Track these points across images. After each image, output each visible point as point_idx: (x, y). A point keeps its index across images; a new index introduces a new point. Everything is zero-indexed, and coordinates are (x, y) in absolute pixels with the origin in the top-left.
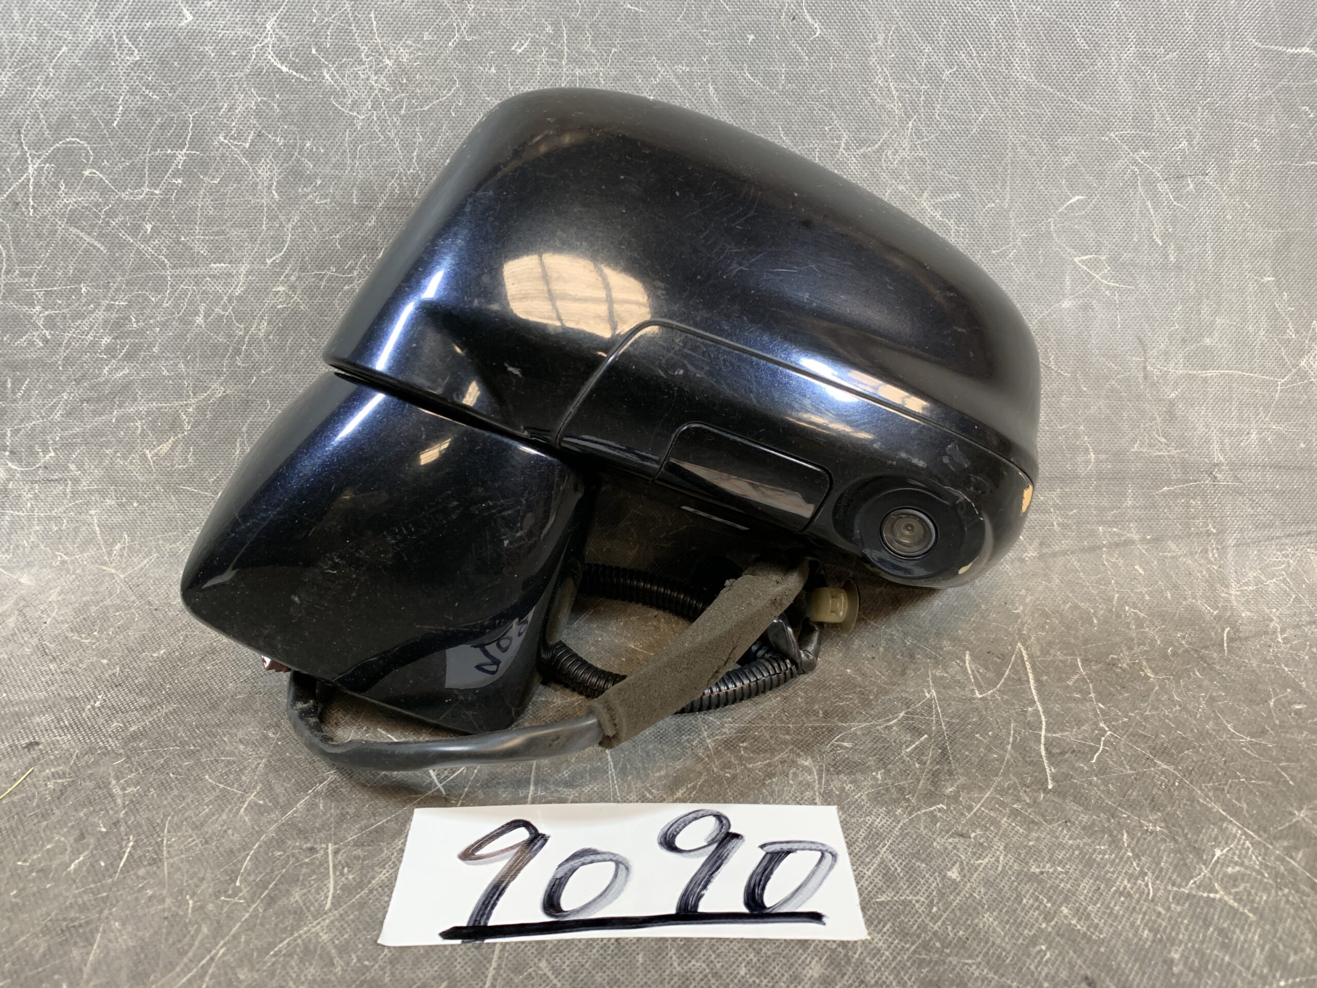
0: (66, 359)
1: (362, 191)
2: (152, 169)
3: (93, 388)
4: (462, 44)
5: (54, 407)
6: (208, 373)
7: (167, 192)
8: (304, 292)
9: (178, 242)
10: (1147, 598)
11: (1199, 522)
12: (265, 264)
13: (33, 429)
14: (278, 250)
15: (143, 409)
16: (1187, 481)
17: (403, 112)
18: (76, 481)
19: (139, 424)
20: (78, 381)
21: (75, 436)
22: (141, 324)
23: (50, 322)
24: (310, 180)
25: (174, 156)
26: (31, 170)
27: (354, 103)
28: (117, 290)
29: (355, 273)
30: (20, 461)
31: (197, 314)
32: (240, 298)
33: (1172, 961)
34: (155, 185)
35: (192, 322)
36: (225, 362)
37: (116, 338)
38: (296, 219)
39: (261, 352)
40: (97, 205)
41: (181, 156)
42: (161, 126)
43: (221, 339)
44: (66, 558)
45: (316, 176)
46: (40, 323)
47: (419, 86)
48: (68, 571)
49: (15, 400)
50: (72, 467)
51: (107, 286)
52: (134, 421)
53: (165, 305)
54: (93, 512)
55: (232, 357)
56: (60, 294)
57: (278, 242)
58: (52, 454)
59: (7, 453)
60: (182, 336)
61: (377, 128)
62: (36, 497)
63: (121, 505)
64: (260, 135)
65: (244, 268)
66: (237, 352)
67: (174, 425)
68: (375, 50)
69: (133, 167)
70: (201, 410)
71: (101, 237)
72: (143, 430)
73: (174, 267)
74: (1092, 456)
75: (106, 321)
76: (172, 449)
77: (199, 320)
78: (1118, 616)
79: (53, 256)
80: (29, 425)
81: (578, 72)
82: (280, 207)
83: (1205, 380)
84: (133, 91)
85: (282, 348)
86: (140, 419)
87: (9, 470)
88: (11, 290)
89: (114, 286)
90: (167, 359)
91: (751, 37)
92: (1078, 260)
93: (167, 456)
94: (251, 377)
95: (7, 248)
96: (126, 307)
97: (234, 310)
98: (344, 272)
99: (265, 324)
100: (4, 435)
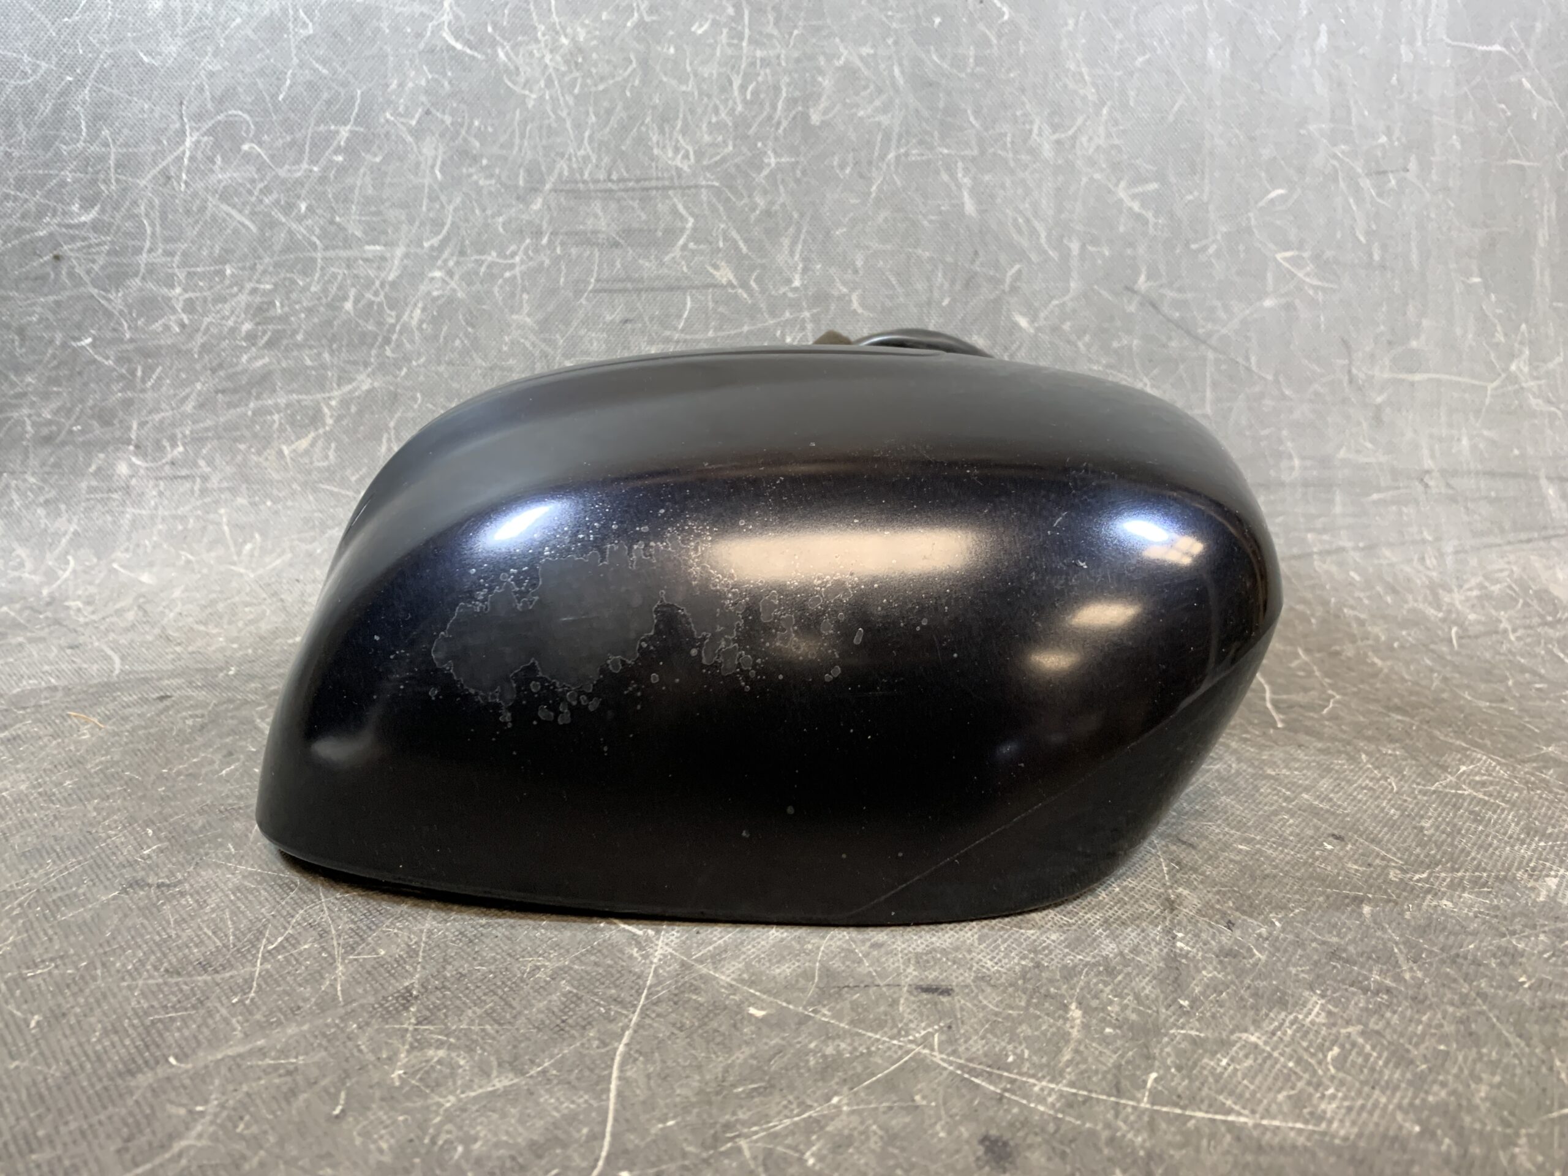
0: (203, 345)
1: (529, 172)
2: (314, 145)
3: (229, 377)
4: (641, 24)
5: (186, 397)
6: (355, 363)
7: (325, 169)
8: (462, 278)
9: (332, 222)
10: (1366, 602)
11: (1414, 529)
12: (422, 247)
13: (161, 422)
14: (437, 233)
15: (282, 401)
16: (1398, 488)
17: (576, 91)
18: (205, 478)
19: (276, 417)
20: (214, 371)
21: (207, 429)
22: (286, 309)
24: (475, 159)
25: (337, 132)
26: (188, 143)
27: (527, 81)
28: (265, 272)
29: (517, 259)
30: (145, 456)
31: (345, 298)
32: (394, 285)
34: (313, 162)
35: (341, 308)
36: (374, 352)
37: (258, 324)
38: (458, 200)
39: (412, 341)
40: (253, 181)
41: (344, 132)
42: (329, 103)
43: (371, 327)
44: (190, 557)
45: (482, 156)
46: (179, 307)
47: (595, 65)
48: (193, 570)
49: (143, 391)
50: (202, 463)
51: (253, 268)
52: (271, 413)
53: (313, 289)
54: (222, 511)
55: (382, 347)
56: (203, 276)
57: (438, 224)
58: (181, 449)
59: (131, 448)
60: (329, 323)
61: (549, 108)
62: (161, 494)
63: (254, 504)
64: (428, 112)
65: (399, 251)
66: (387, 341)
67: (316, 418)
68: (551, 27)
69: (293, 143)
70: (345, 403)
71: (252, 216)
72: (281, 424)
73: (326, 248)
74: (1297, 462)
75: (249, 306)
76: (313, 444)
77: (348, 306)
78: (1337, 617)
79: (201, 234)
81: (759, 54)
82: (443, 187)
83: (1412, 384)
84: (302, 65)
85: (436, 337)
86: (279, 412)
87: (131, 465)
88: (151, 269)
89: (260, 268)
90: (311, 347)
91: (937, 20)
92: (1279, 256)
93: (307, 452)
94: (400, 369)
95: (152, 225)
96: (270, 291)
97: (386, 296)
98: (506, 257)
99: (418, 312)
100: (129, 428)
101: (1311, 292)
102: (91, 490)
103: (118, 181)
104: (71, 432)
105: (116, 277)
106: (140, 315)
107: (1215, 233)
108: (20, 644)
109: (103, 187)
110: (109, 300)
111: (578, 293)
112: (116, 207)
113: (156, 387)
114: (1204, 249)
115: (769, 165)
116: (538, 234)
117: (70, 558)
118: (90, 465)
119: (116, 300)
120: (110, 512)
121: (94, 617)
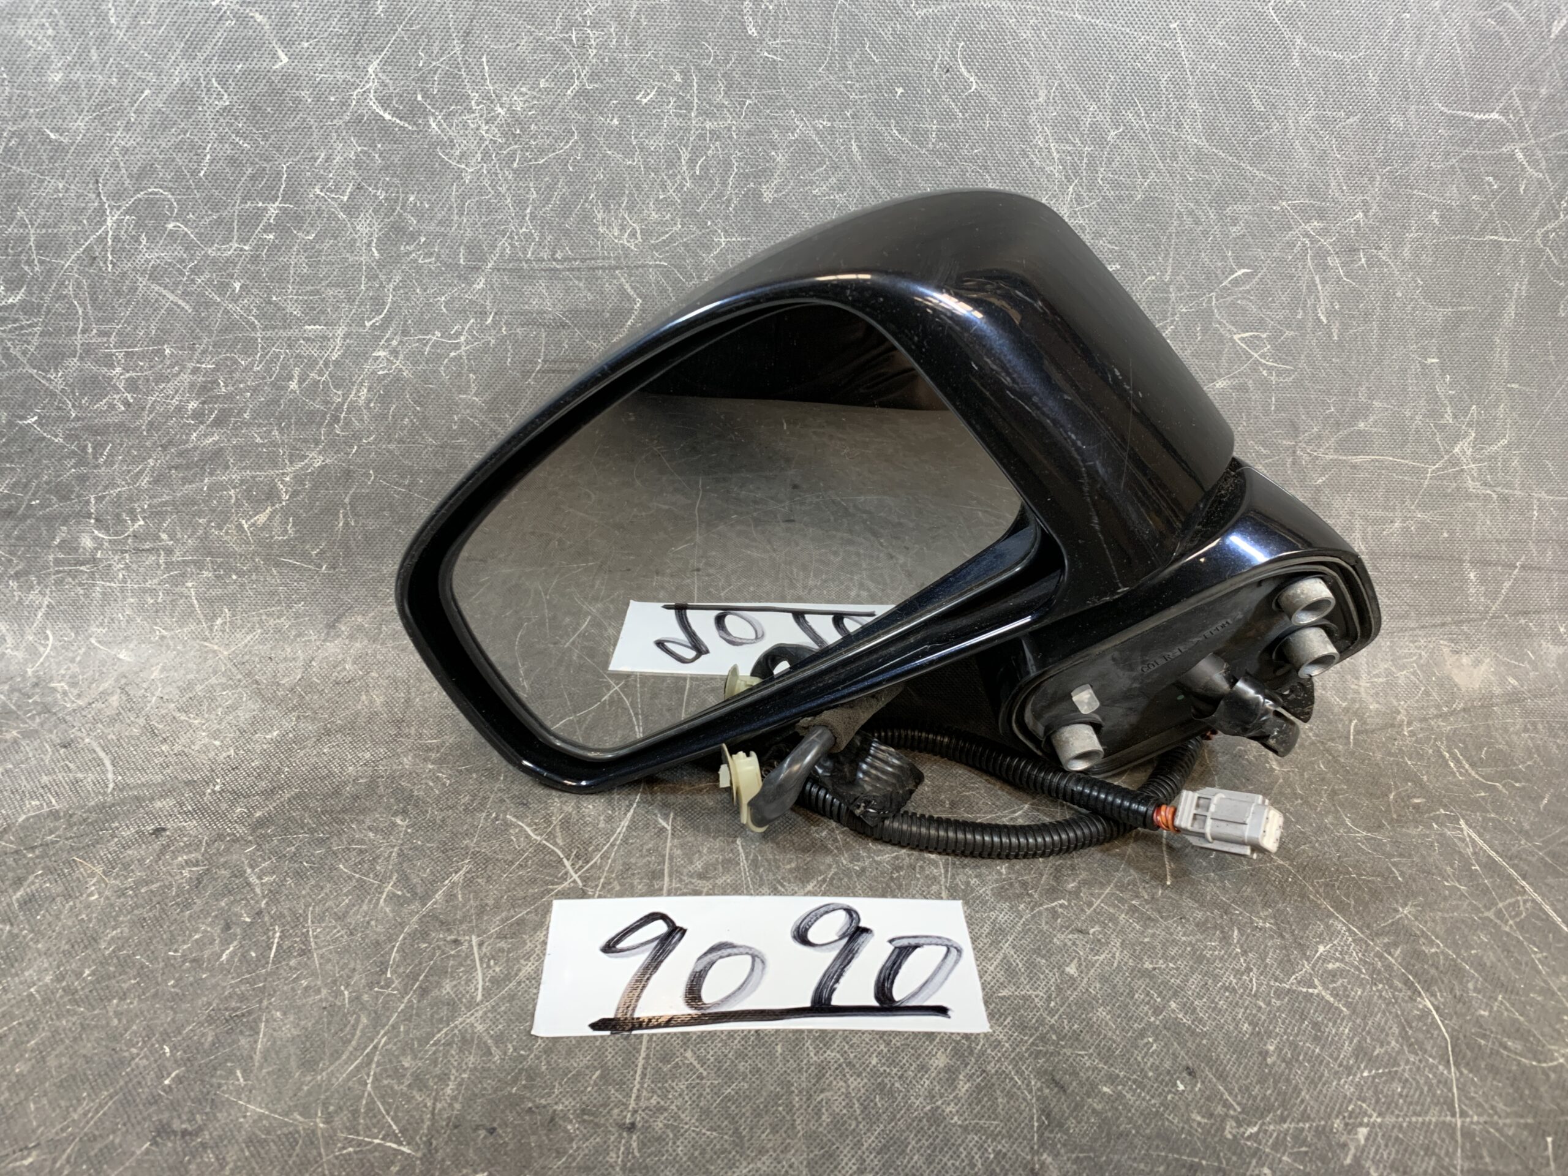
0: (151, 424)
1: (470, 250)
2: (242, 223)
3: (180, 454)
4: (582, 93)
5: (141, 472)
6: (305, 441)
7: (257, 247)
8: (407, 357)
9: (270, 302)
12: (364, 327)
13: (119, 495)
14: (378, 313)
15: (236, 478)
17: (515, 165)
18: (169, 552)
19: (232, 492)
20: (164, 448)
21: (165, 504)
22: (231, 388)
23: (132, 385)
24: (413, 237)
25: (266, 209)
26: (109, 222)
27: (463, 154)
28: (204, 352)
29: (462, 339)
30: (107, 530)
31: (291, 379)
32: (337, 363)
33: (1267, 1052)
34: (243, 240)
35: (286, 388)
36: (323, 430)
37: (204, 403)
38: (398, 278)
39: (361, 420)
40: (182, 261)
41: (273, 209)
42: (252, 177)
43: (318, 405)
45: (419, 233)
46: (121, 386)
47: (534, 137)
48: (168, 646)
49: (97, 466)
50: (164, 536)
51: (192, 348)
52: (227, 489)
53: (256, 369)
54: (190, 584)
55: (331, 424)
56: (142, 356)
57: (378, 303)
58: (142, 523)
59: (93, 521)
61: (486, 183)
62: (127, 567)
63: (219, 578)
64: (359, 187)
65: (341, 331)
66: (336, 419)
67: (272, 495)
68: (486, 96)
69: (219, 222)
70: (299, 479)
71: (185, 294)
72: (237, 499)
73: (265, 328)
75: (192, 385)
76: (270, 519)
77: (293, 385)
79: (134, 314)
80: (114, 492)
81: (708, 125)
82: (381, 265)
83: (1354, 466)
84: (221, 139)
85: (385, 416)
86: (234, 487)
87: (95, 538)
88: (88, 351)
89: (200, 348)
90: (259, 425)
91: (900, 91)
92: (1236, 337)
93: (265, 527)
94: (351, 447)
95: (83, 304)
96: (213, 370)
97: (331, 376)
98: (450, 337)
99: (364, 391)
100: (88, 502)
101: (1265, 373)
102: (58, 561)
103: (41, 262)
104: (29, 506)
105: (54, 358)
106: (82, 395)
107: (1173, 315)
108: (15, 741)
109: (26, 268)
110: (49, 380)
111: (526, 374)
112: (43, 289)
113: (109, 463)
115: (719, 244)
116: (484, 314)
117: (48, 632)
118: (54, 538)
119: (57, 379)
120: (80, 584)
121: (80, 702)
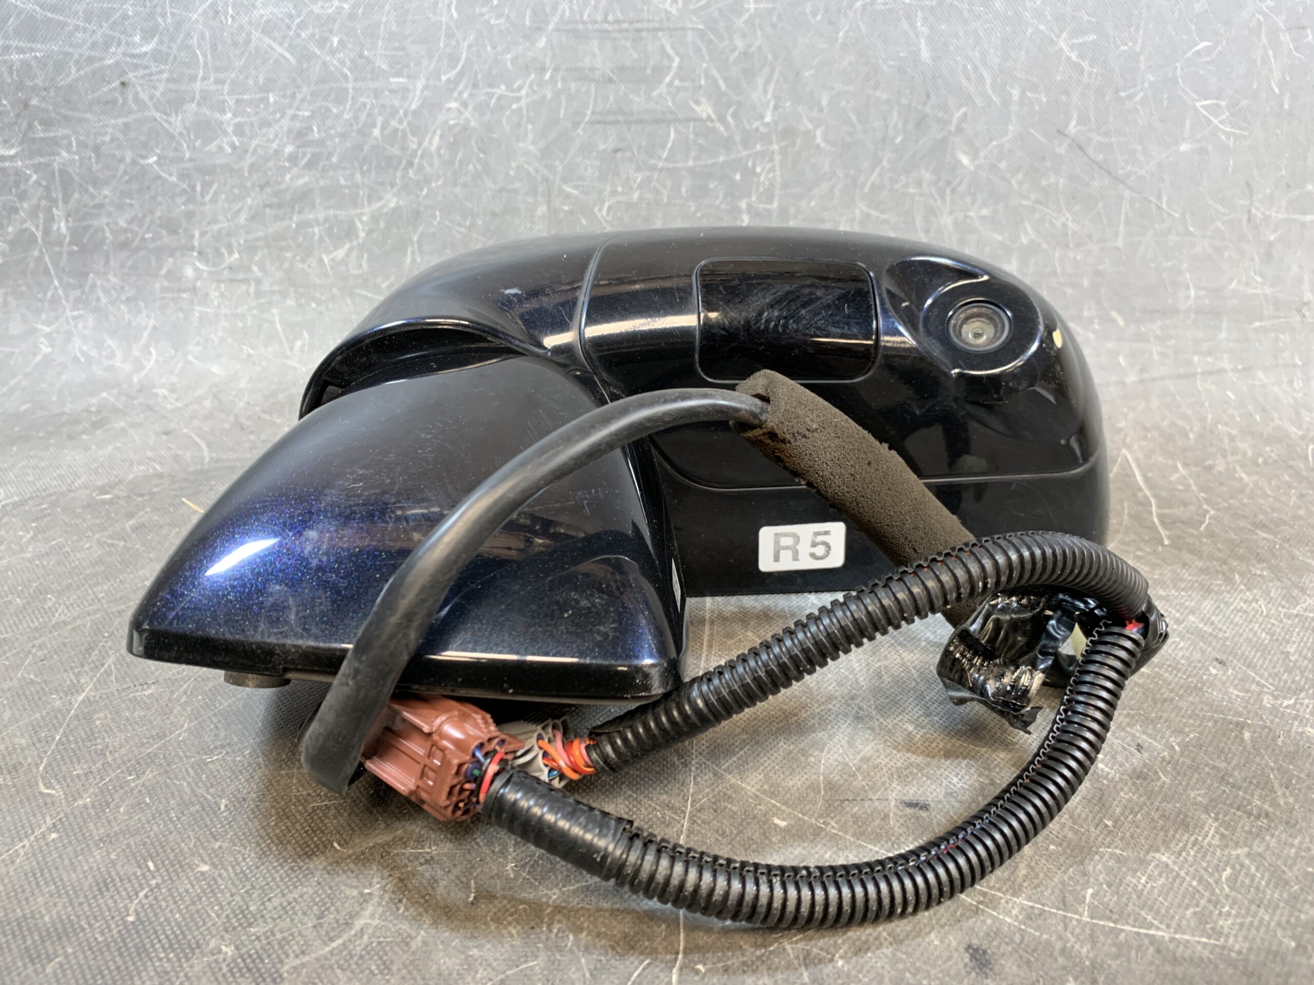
0: (252, 165)
1: (534, 12)
3: (276, 194)
5: (239, 211)
6: (383, 184)
8: (475, 109)
9: (361, 56)
10: (1238, 419)
11: (1286, 355)
12: (440, 80)
13: (220, 231)
14: (453, 67)
15: (321, 216)
16: (1279, 317)
18: (258, 282)
19: (316, 230)
20: (262, 187)
21: (257, 239)
22: (323, 134)
23: (239, 130)
28: (303, 100)
29: (523, 92)
30: (207, 262)
31: (374, 125)
32: (414, 113)
35: (370, 134)
36: (399, 174)
37: (298, 147)
38: (472, 38)
39: (432, 165)
40: (291, 17)
43: (396, 151)
44: (251, 351)
46: (230, 130)
48: (254, 364)
49: (203, 204)
50: (255, 268)
51: (293, 96)
52: (312, 227)
53: (346, 116)
54: (274, 311)
55: (406, 169)
56: (250, 103)
57: (454, 59)
58: (236, 256)
59: (195, 254)
60: (360, 147)
62: (222, 295)
63: (300, 305)
65: (420, 84)
66: (410, 164)
67: (350, 232)
70: (375, 218)
71: (291, 48)
72: (321, 236)
73: (356, 80)
74: (1192, 292)
75: (290, 131)
76: (348, 254)
77: (376, 132)
78: (1212, 432)
79: (247, 65)
80: (215, 228)
82: (458, 25)
83: (1303, 225)
85: (452, 162)
86: (318, 225)
87: (196, 269)
88: (205, 97)
89: (299, 96)
90: (344, 169)
92: (1198, 104)
93: (344, 261)
94: (422, 190)
95: (205, 55)
96: (308, 117)
97: (409, 124)
98: (513, 91)
99: (436, 139)
100: (192, 237)
101: (1224, 138)
102: (164, 290)
103: (173, 14)
104: (143, 239)
105: (175, 103)
106: (196, 138)
107: (1143, 83)
108: (123, 430)
109: (160, 20)
110: (170, 123)
111: (576, 124)
112: (173, 39)
113: (214, 200)
114: (1130, 97)
115: (749, 10)
116: (543, 69)
117: (152, 350)
118: (161, 268)
119: (176, 123)
120: (181, 309)
121: (179, 405)
